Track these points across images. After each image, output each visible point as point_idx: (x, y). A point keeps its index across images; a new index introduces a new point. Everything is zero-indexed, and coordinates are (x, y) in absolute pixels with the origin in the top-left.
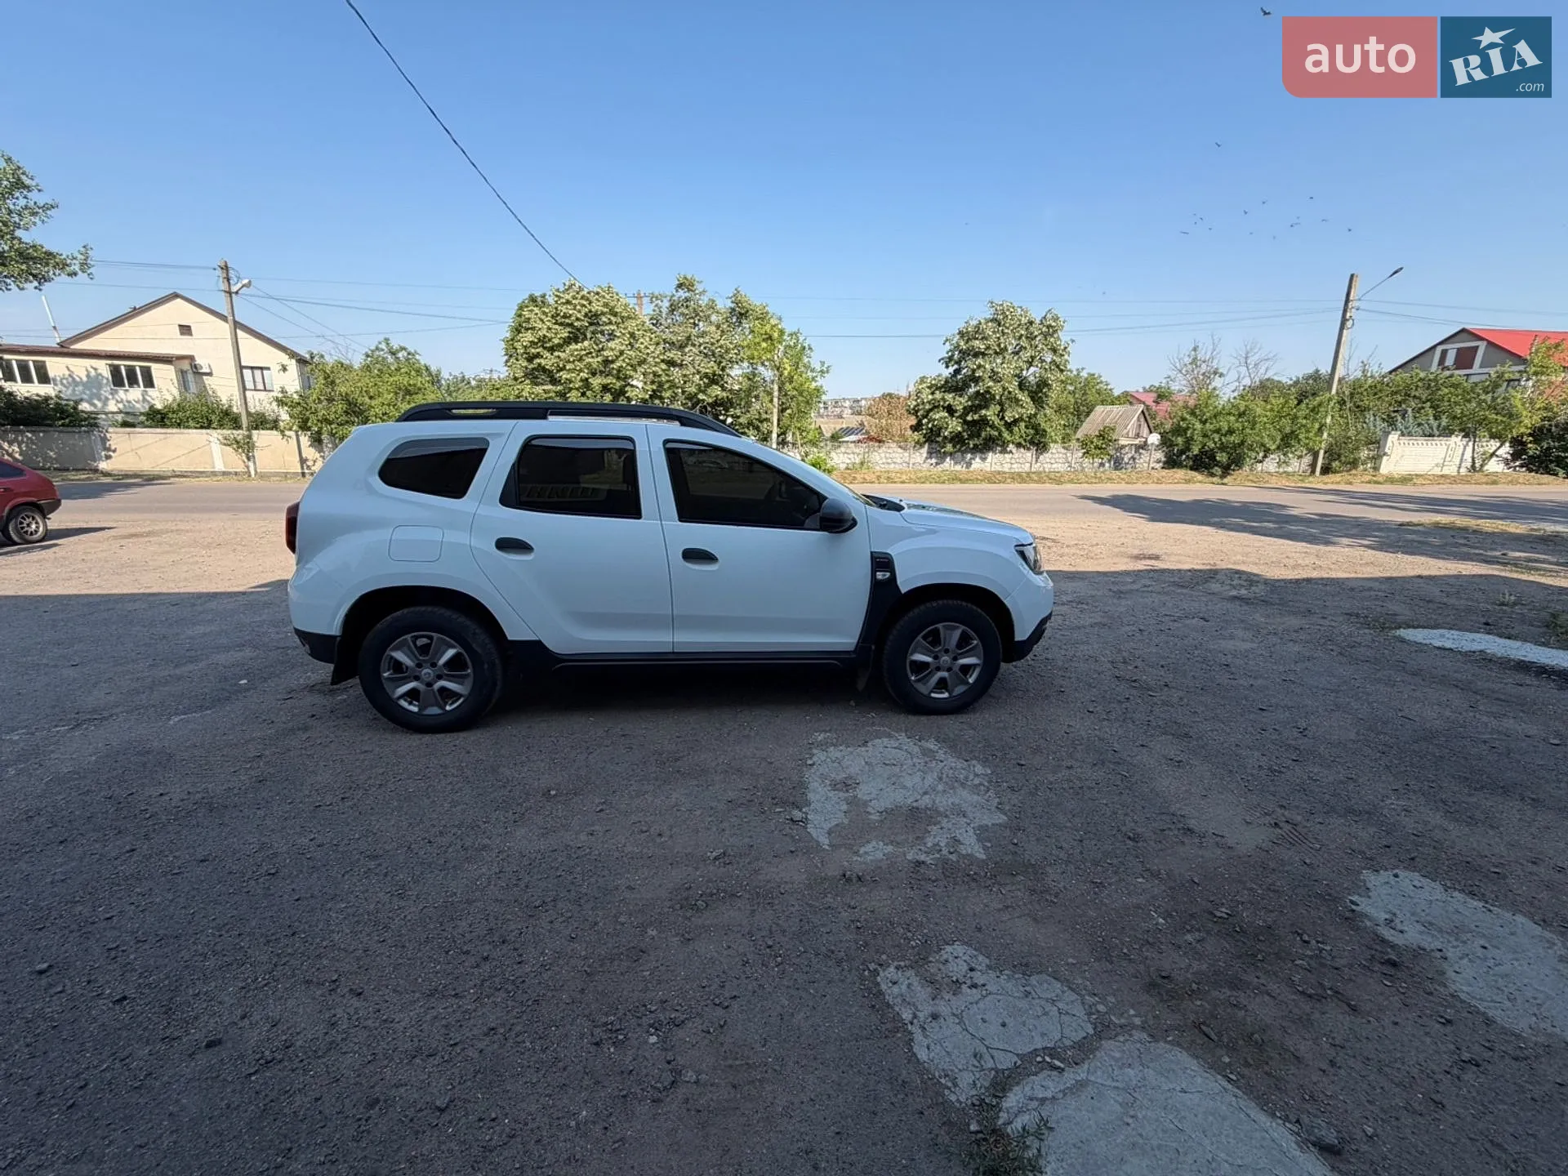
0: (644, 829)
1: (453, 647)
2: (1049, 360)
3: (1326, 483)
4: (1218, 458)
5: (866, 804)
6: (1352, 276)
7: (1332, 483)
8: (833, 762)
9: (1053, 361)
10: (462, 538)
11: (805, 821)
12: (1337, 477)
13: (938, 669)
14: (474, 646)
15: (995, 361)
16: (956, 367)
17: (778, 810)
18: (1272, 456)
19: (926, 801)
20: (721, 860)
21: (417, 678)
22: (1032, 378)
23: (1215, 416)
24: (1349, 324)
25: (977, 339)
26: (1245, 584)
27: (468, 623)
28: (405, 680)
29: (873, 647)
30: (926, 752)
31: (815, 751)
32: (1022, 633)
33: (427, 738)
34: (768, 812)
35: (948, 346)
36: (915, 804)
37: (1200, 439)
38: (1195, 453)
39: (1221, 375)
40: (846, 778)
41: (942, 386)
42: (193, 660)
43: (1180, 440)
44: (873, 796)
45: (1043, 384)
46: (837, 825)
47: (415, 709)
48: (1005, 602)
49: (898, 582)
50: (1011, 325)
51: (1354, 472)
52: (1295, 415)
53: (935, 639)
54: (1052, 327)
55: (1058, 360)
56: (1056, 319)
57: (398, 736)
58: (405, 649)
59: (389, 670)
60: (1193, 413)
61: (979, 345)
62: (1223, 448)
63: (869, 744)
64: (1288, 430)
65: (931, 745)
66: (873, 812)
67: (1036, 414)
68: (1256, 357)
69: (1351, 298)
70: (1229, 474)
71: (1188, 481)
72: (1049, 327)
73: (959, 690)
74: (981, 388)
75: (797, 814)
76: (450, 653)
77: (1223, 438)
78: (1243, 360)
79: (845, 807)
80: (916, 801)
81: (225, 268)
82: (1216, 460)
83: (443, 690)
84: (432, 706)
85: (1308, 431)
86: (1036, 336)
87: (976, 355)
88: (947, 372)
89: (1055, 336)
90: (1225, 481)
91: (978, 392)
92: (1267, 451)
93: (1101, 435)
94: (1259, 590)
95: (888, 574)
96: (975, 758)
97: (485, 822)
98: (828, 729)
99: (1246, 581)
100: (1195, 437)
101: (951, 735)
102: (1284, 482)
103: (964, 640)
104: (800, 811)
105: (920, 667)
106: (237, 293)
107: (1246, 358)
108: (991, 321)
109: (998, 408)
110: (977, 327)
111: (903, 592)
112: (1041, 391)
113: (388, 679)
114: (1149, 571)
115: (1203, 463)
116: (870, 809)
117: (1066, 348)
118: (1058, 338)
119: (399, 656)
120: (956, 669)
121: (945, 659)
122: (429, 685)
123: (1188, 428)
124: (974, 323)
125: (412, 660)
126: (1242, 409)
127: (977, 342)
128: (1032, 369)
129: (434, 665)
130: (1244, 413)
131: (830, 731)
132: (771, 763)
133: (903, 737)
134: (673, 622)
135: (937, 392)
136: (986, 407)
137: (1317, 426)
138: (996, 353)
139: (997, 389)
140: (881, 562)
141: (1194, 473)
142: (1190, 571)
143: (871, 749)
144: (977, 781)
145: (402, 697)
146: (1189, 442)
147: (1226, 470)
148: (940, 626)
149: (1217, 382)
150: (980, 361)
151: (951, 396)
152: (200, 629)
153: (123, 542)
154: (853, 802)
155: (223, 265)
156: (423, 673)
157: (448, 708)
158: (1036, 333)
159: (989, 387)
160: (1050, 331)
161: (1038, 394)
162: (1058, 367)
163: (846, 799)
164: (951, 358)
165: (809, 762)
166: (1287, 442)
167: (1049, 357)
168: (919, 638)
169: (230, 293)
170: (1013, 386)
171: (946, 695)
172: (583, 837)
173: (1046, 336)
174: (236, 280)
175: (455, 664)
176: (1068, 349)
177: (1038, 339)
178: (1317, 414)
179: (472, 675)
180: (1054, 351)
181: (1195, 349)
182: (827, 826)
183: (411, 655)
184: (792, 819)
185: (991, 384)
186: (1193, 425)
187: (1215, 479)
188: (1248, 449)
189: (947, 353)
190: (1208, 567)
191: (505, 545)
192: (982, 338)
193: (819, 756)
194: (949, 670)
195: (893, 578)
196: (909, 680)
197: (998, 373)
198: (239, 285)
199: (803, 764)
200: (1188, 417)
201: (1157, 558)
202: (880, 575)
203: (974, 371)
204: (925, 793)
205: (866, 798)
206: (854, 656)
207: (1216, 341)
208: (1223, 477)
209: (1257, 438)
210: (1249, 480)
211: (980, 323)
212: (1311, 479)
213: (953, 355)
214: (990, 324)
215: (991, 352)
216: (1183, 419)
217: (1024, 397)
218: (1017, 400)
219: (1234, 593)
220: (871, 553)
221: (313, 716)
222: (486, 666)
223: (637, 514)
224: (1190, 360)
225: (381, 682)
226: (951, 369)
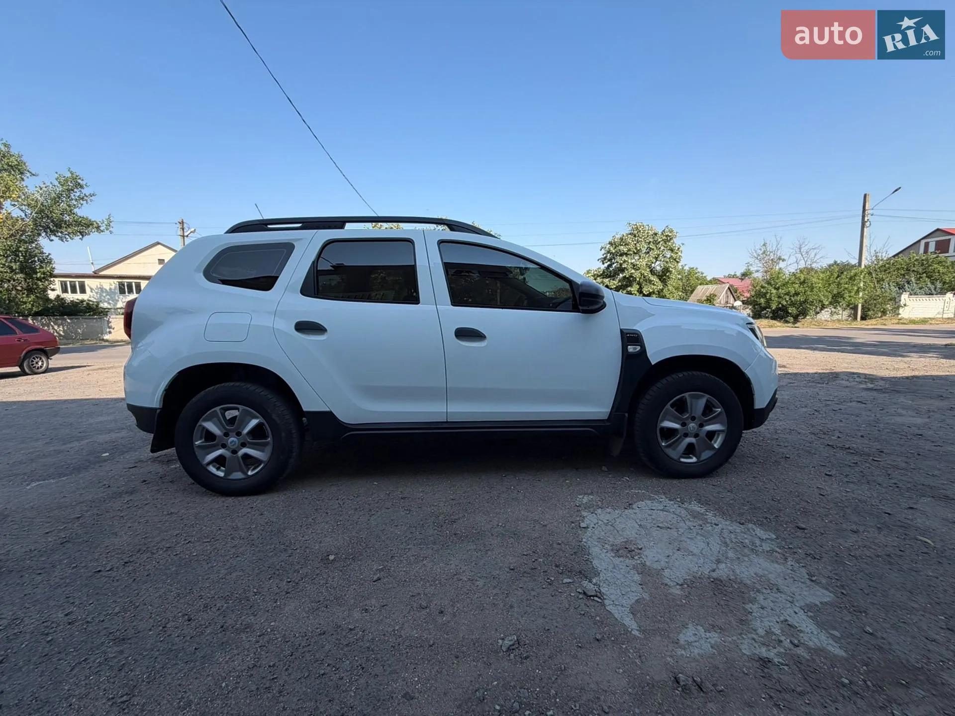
0: (424, 604)
1: (256, 417)
2: (669, 256)
3: (868, 325)
4: (790, 311)
5: (659, 573)
6: (865, 196)
7: (872, 325)
8: (606, 525)
9: (672, 256)
10: (267, 321)
11: (599, 595)
12: (873, 321)
13: (686, 435)
14: (274, 416)
15: (634, 258)
16: (609, 263)
17: (566, 581)
18: (826, 309)
19: (723, 571)
20: (517, 652)
21: (224, 446)
22: (658, 268)
23: (784, 285)
24: (867, 224)
25: (622, 245)
26: (867, 380)
27: (270, 396)
28: (214, 448)
29: (627, 415)
30: (695, 515)
31: (585, 514)
32: (760, 402)
33: (230, 500)
34: (555, 584)
35: (603, 251)
36: (714, 575)
37: (776, 299)
38: (773, 308)
39: (784, 260)
40: (626, 542)
41: (601, 275)
42: (79, 439)
43: (762, 301)
44: (663, 564)
45: (666, 271)
46: (637, 601)
47: (221, 474)
48: (745, 372)
49: (648, 355)
50: (643, 236)
51: (884, 318)
52: (839, 282)
53: (681, 407)
54: (669, 236)
55: (674, 256)
56: (671, 231)
57: (205, 499)
58: (215, 419)
59: (201, 439)
60: (769, 283)
61: (624, 249)
62: (793, 304)
63: (634, 506)
64: (835, 292)
65: (696, 507)
66: (672, 584)
67: (663, 289)
68: (806, 248)
69: (867, 208)
70: (798, 321)
71: (771, 327)
72: (667, 236)
73: (706, 455)
74: (626, 274)
75: (590, 588)
76: (254, 422)
77: (792, 298)
78: (798, 250)
79: (637, 578)
80: (714, 571)
81: (182, 223)
82: (788, 313)
83: (246, 456)
84: (237, 471)
85: (850, 292)
86: (659, 242)
87: (621, 255)
88: (603, 267)
89: (672, 241)
90: (796, 325)
91: (625, 277)
92: (823, 307)
93: (708, 300)
94: (882, 383)
95: (638, 348)
96: (750, 521)
97: (255, 594)
98: (589, 491)
99: (865, 378)
100: (773, 298)
101: (712, 498)
102: (837, 325)
103: (708, 409)
104: (590, 581)
105: (669, 433)
106: (187, 236)
107: (800, 248)
108: (630, 234)
109: (638, 287)
110: (622, 239)
111: (653, 364)
112: (665, 275)
113: (199, 447)
114: (785, 374)
115: (780, 314)
116: (667, 581)
117: (679, 249)
118: (674, 243)
119: (211, 426)
120: (703, 434)
121: (692, 425)
122: (234, 452)
123: (767, 293)
124: (618, 236)
125: (219, 429)
126: (802, 280)
127: (622, 247)
128: (658, 263)
129: (239, 434)
130: (804, 282)
131: (592, 493)
132: (545, 526)
133: (663, 498)
134: (447, 394)
135: (598, 278)
136: (631, 286)
137: (856, 288)
138: (635, 253)
139: (637, 275)
140: (630, 338)
141: (774, 322)
142: (816, 373)
143: (637, 511)
144: (766, 547)
145: (211, 463)
146: (769, 301)
147: (796, 319)
148: (686, 395)
149: (782, 265)
150: (624, 258)
151: (607, 280)
152: (101, 419)
153: (91, 372)
154: (643, 570)
155: (180, 221)
156: (229, 441)
157: (250, 473)
158: (659, 240)
159: (632, 273)
160: (668, 239)
161: (663, 276)
162: (675, 260)
163: (635, 567)
164: (605, 258)
165: (583, 525)
166: (836, 300)
167: (668, 254)
168: (668, 406)
169: (183, 236)
170: (647, 273)
171: (694, 460)
172: (357, 615)
173: (665, 241)
174: (187, 229)
175: (257, 432)
176: (680, 249)
177: (660, 244)
178: (854, 281)
179: (271, 442)
180: (672, 250)
181: (764, 245)
182: (628, 602)
183: (219, 425)
184: (585, 593)
185: (633, 271)
186: (771, 290)
187: (789, 325)
188: (810, 305)
189: (603, 255)
190: (828, 371)
191: (304, 327)
192: (625, 245)
193: (589, 519)
194: (696, 436)
195: (643, 351)
196: (660, 446)
197: (637, 265)
198: (189, 232)
199: (578, 527)
200: (766, 285)
201: (784, 366)
202: (631, 349)
203: (621, 264)
204: (719, 561)
205: (656, 566)
206: (608, 424)
207: (779, 239)
208: (794, 323)
209: (816, 297)
210: (813, 325)
211: (623, 236)
212: (855, 323)
213: (606, 257)
214: (630, 236)
215: (631, 253)
216: (763, 287)
217: (654, 279)
218: (650, 281)
219: (864, 386)
220: (622, 331)
221: (145, 481)
222: (283, 435)
223: (416, 300)
224: (761, 252)
225: (193, 449)
226: (606, 265)
